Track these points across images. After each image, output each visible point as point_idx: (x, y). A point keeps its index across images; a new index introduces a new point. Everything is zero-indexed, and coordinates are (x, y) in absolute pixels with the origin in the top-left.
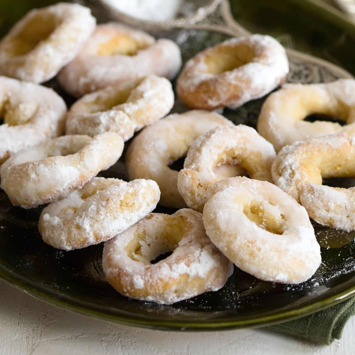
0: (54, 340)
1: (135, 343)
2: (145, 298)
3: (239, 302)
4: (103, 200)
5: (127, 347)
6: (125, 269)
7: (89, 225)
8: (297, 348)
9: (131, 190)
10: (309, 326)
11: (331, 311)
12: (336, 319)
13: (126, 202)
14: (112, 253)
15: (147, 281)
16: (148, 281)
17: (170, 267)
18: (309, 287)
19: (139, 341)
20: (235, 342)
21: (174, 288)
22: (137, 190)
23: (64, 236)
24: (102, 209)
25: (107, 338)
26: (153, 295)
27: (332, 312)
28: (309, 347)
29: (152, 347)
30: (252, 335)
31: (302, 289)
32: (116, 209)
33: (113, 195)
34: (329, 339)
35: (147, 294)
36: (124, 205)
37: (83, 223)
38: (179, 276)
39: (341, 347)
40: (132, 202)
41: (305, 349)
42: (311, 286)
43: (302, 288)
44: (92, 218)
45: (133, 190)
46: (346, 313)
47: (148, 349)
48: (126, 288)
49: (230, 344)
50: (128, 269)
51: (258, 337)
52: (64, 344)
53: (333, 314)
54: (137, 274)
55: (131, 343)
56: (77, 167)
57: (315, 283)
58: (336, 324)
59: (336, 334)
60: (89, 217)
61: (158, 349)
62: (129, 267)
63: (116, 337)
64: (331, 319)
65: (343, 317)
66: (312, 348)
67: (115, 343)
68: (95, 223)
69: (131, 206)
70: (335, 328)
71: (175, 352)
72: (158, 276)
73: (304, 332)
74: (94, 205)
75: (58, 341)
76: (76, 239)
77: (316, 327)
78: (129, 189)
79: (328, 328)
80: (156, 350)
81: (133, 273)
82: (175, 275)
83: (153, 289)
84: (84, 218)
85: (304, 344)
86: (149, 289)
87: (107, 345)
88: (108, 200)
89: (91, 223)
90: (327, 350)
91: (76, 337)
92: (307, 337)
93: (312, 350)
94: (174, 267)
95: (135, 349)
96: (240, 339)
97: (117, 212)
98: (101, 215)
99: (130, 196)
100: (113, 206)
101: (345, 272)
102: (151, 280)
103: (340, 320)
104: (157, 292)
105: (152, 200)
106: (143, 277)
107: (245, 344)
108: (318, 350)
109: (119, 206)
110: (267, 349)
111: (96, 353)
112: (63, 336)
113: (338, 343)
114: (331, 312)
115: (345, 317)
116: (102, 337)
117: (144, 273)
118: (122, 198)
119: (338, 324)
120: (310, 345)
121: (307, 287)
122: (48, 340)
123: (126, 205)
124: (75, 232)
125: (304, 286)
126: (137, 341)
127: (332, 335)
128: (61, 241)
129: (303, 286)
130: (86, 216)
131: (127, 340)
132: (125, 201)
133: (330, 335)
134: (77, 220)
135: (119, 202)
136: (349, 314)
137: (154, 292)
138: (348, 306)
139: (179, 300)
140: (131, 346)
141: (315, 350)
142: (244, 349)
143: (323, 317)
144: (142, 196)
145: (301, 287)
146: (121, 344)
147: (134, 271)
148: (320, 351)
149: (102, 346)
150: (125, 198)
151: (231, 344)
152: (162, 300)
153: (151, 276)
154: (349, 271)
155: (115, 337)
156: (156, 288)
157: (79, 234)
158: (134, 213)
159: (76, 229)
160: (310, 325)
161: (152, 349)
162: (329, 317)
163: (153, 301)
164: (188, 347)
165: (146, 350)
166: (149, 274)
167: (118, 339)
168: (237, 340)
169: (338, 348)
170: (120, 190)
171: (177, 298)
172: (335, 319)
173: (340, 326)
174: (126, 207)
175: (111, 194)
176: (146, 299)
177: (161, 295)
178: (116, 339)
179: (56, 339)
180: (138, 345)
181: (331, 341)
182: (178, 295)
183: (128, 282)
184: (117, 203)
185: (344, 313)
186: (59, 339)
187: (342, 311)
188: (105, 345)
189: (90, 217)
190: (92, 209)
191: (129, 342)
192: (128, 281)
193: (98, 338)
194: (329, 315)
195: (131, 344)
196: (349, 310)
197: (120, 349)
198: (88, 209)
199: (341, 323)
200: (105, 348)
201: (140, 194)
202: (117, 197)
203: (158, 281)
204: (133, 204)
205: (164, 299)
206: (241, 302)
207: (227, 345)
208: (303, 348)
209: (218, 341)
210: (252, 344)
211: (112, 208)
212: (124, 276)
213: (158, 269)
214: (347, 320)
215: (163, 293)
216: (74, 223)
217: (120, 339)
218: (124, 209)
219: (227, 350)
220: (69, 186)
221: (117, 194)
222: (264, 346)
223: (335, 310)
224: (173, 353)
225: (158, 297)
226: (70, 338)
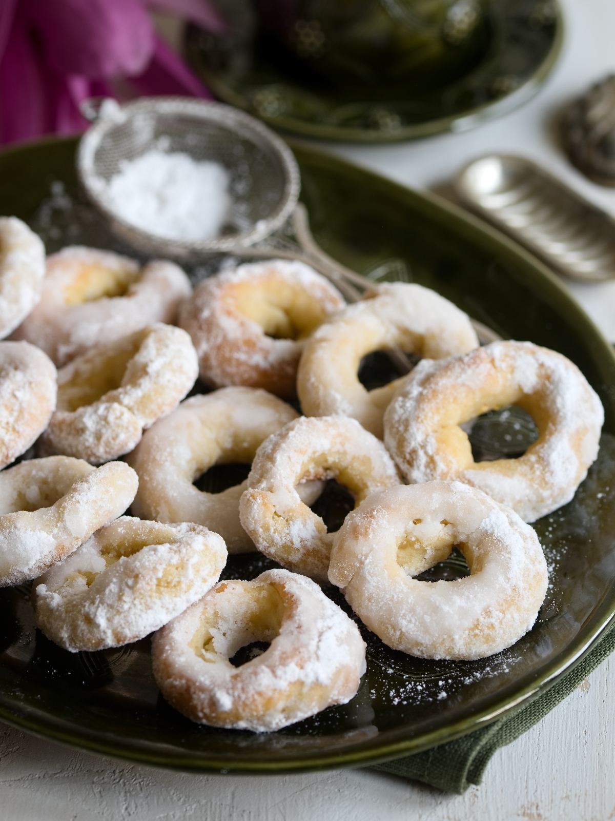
0: (15, 780)
1: (148, 787)
2: (232, 724)
3: (316, 724)
4: (129, 577)
5: (134, 793)
6: (198, 680)
7: (105, 618)
8: (410, 798)
9: (175, 560)
10: (429, 765)
11: (467, 740)
12: (474, 754)
13: (166, 580)
14: (170, 654)
15: (236, 698)
16: (239, 697)
17: (273, 672)
18: (431, 699)
19: (153, 784)
20: (310, 786)
21: (281, 705)
22: (185, 559)
23: (66, 632)
24: (127, 591)
25: (101, 778)
26: (247, 720)
27: (468, 743)
28: (430, 796)
29: (175, 794)
30: (338, 775)
31: (418, 703)
32: (149, 593)
33: (145, 570)
34: (462, 785)
35: (238, 718)
36: (164, 584)
37: (95, 615)
38: (288, 685)
39: (482, 797)
40: (177, 579)
41: (422, 801)
42: (434, 697)
43: (419, 701)
44: (111, 607)
45: (179, 560)
46: (490, 743)
47: (168, 798)
48: (202, 711)
49: (300, 791)
50: (202, 679)
51: (347, 778)
52: (32, 787)
53: (469, 746)
54: (219, 686)
55: (140, 786)
56: (52, 532)
57: (440, 693)
58: (473, 761)
59: (474, 777)
60: (105, 605)
61: (184, 797)
62: (203, 676)
63: (116, 776)
64: (465, 754)
65: (484, 749)
66: (435, 799)
67: (114, 786)
68: (115, 615)
69: (175, 586)
70: (472, 768)
71: (212, 803)
72: (254, 689)
73: (423, 774)
74: (114, 583)
75: (22, 782)
76: (86, 639)
77: (441, 767)
78: (172, 558)
79: (461, 769)
80: (180, 799)
81: (212, 687)
82: (283, 684)
83: (247, 710)
84: (98, 607)
85: (422, 791)
86: (240, 709)
87: (102, 790)
88: (136, 577)
89: (108, 615)
90: (459, 802)
91: (51, 776)
92: (426, 782)
93: (433, 801)
94: (279, 672)
95: (147, 797)
96: (317, 782)
97: (150, 597)
98: (125, 602)
99: (173, 570)
100: (144, 588)
101: (490, 674)
102: (243, 697)
103: (481, 755)
104: (255, 713)
105: (210, 572)
106: (231, 691)
107: (326, 790)
108: (444, 803)
109: (154, 587)
110: (361, 799)
111: (84, 803)
112: (30, 774)
113: (477, 790)
114: (466, 743)
115: (489, 749)
116: (94, 776)
117: (230, 685)
118: (160, 575)
119: (477, 761)
120: (431, 793)
121: (428, 700)
122: (5, 781)
123: (166, 585)
124: (83, 628)
125: (422, 697)
126: (150, 784)
127: (467, 779)
128: (62, 638)
129: (420, 697)
130: (102, 602)
131: (134, 781)
132: (164, 579)
133: (464, 780)
134: (86, 608)
135: (155, 581)
136: (494, 744)
137: (249, 715)
138: (493, 732)
139: (288, 723)
140: (140, 792)
141: (439, 802)
142: (323, 799)
143: (453, 751)
144: (194, 568)
145: (417, 698)
146: (124, 788)
147: (213, 683)
148: (447, 805)
149: (93, 791)
150: (166, 573)
151: (302, 790)
152: (261, 725)
153: (243, 689)
154: (496, 673)
155: (114, 776)
156: (253, 707)
157: (89, 631)
158: (180, 597)
159: (85, 623)
160: (431, 762)
161: (175, 798)
162: (462, 751)
163: (246, 728)
164: (233, 794)
165: (164, 800)
166: (239, 686)
167: (120, 780)
168: (312, 783)
169: (476, 799)
170: (157, 560)
171: (286, 720)
172: (472, 753)
173: (480, 764)
174: (166, 589)
175: (143, 566)
176: (235, 725)
177: (260, 719)
178: (117, 779)
179: (19, 780)
180: (152, 790)
181: (465, 789)
182: (287, 716)
183: (206, 702)
184: (152, 583)
185: (487, 743)
186: (23, 779)
187: (484, 741)
188: (99, 790)
189: (108, 605)
190: (110, 590)
191: (138, 785)
192: (204, 699)
193: (86, 778)
194: (462, 748)
195: (141, 789)
196: (495, 738)
197: (122, 798)
198: (104, 590)
199: (481, 759)
200: (98, 796)
201: (190, 566)
202: (151, 573)
203: (256, 697)
204: (179, 582)
205: (265, 725)
206: (319, 723)
207: (296, 793)
208: (420, 798)
209: (282, 784)
210: (336, 790)
211: (142, 592)
212: (197, 692)
213: (253, 677)
214: (492, 754)
215: (263, 716)
216: (82, 612)
217: (122, 781)
218: (163, 593)
219: (296, 801)
220: (38, 564)
221: (152, 567)
222: (355, 794)
223: (472, 739)
224: (209, 804)
225: (255, 722)
226: (42, 777)
